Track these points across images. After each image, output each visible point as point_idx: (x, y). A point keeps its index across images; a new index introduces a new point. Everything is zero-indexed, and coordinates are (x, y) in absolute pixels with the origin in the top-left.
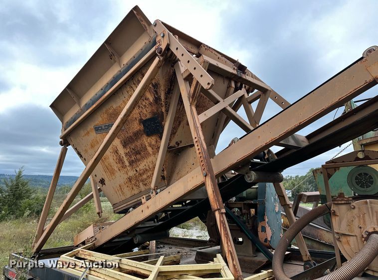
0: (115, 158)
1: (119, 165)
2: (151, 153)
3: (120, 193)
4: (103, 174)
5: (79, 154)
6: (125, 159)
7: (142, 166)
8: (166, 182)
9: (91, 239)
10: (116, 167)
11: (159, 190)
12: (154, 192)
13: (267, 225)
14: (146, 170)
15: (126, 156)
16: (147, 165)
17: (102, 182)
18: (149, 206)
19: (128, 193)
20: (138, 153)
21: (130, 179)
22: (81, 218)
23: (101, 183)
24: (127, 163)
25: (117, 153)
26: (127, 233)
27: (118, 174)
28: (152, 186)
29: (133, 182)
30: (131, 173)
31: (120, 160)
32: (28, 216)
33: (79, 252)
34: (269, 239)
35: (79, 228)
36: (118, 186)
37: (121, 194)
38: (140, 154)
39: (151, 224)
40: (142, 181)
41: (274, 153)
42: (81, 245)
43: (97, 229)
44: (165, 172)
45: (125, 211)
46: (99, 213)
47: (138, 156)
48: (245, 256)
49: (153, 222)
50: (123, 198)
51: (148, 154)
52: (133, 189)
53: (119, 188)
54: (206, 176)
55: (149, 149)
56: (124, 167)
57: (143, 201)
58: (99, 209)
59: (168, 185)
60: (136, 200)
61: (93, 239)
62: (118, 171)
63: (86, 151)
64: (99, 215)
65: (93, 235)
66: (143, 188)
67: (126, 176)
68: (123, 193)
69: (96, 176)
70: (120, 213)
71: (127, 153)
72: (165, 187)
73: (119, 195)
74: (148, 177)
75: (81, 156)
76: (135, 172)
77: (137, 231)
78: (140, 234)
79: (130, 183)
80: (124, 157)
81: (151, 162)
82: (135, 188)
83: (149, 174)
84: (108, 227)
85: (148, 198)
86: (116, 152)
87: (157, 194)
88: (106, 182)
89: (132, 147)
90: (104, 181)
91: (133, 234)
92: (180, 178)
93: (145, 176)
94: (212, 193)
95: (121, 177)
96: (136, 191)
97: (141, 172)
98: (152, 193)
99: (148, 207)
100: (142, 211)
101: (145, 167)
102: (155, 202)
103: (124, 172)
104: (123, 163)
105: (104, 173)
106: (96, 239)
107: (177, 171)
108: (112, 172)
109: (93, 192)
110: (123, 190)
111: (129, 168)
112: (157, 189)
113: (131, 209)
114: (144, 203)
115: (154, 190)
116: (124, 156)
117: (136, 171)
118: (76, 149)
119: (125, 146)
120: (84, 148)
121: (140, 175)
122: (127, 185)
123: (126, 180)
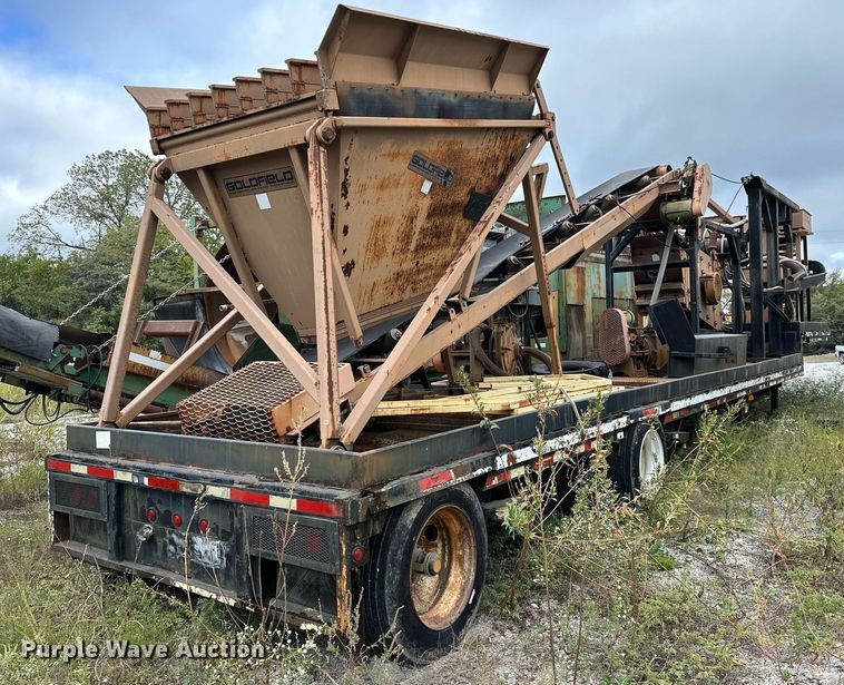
0: (401, 230)
1: (399, 245)
4: (359, 253)
5: (345, 186)
6: (416, 237)
7: (430, 258)
10: (392, 246)
14: (431, 267)
15: (420, 233)
17: (349, 267)
18: (460, 324)
20: (437, 235)
24: (412, 247)
25: (412, 222)
27: (386, 260)
30: (408, 266)
31: (407, 237)
38: (439, 237)
40: (414, 283)
47: (435, 241)
51: (447, 244)
52: (392, 294)
55: (454, 235)
56: (404, 250)
57: (453, 316)
62: (390, 254)
63: (363, 187)
67: (396, 269)
68: (371, 300)
69: (344, 251)
71: (424, 230)
73: (362, 303)
75: (345, 194)
76: (414, 265)
79: (394, 283)
80: (417, 234)
82: (396, 293)
83: (430, 274)
86: (412, 219)
88: (355, 271)
89: (438, 222)
90: (353, 267)
95: (387, 267)
97: (422, 268)
99: (459, 326)
100: (451, 332)
101: (432, 261)
102: (469, 319)
103: (397, 260)
104: (407, 243)
108: (378, 255)
111: (409, 255)
113: (393, 331)
114: (454, 320)
116: (417, 231)
117: (417, 264)
119: (429, 216)
120: (362, 181)
121: (419, 272)
122: (388, 285)
123: (392, 276)
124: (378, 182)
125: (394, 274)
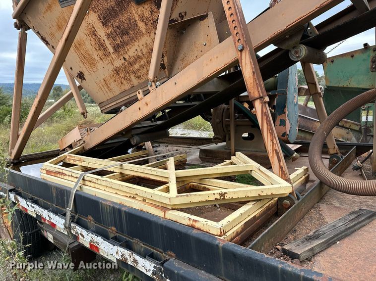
0: (93, 43)
1: (100, 53)
2: (144, 31)
3: (107, 89)
4: (80, 67)
5: (43, 39)
6: (107, 43)
7: (132, 51)
8: (167, 73)
9: (78, 143)
10: (95, 55)
11: (158, 83)
12: (153, 84)
13: (287, 118)
14: (139, 57)
15: (108, 38)
16: (139, 50)
17: (81, 76)
18: (148, 102)
19: (116, 89)
20: (125, 32)
21: (117, 71)
22: (64, 123)
23: (80, 78)
24: (111, 50)
25: (96, 35)
26: (122, 134)
27: (100, 65)
28: (151, 76)
29: (122, 75)
30: (118, 63)
31: (101, 46)
33: (66, 158)
34: (288, 133)
35: (64, 131)
36: (103, 81)
37: (108, 91)
38: (128, 33)
39: (149, 123)
40: (134, 72)
41: (314, 25)
42: (68, 149)
43: (84, 131)
44: (165, 59)
45: (116, 111)
46: (83, 114)
47: (126, 38)
48: (257, 151)
49: (150, 121)
50: (111, 96)
51: (140, 34)
52: (122, 83)
53: (103, 83)
54: (241, 51)
55: (141, 25)
56: (107, 54)
57: (140, 96)
58: (83, 110)
59: (170, 76)
60: (128, 97)
61: (82, 142)
62: (99, 60)
63: (52, 35)
64: (84, 116)
65: (80, 138)
66: (135, 82)
67: (111, 68)
68: (110, 90)
69: (71, 68)
70: (109, 113)
71: (109, 35)
72: (166, 79)
73: (105, 92)
74: (142, 66)
75: (47, 43)
76: (123, 61)
77: (134, 132)
78: (137, 134)
79: (117, 76)
80: (106, 40)
81: (145, 45)
82: (124, 82)
83: (142, 62)
84: (96, 128)
85: (147, 93)
86: (94, 33)
87: (157, 87)
88: (86, 76)
89: (116, 24)
90: (84, 75)
91: (130, 135)
92: (186, 65)
93: (137, 66)
94: (251, 75)
95: (104, 69)
96: (127, 86)
97: (131, 60)
98: (151, 86)
99: (147, 104)
100: (140, 109)
101: (136, 53)
102: (156, 97)
103: (107, 62)
104: (105, 49)
105: (82, 65)
106: (84, 141)
107: (181, 56)
108: (92, 63)
109: (72, 90)
110: (108, 85)
111: (113, 56)
112: (157, 81)
113: (123, 108)
114: (141, 99)
115: (153, 81)
116: (105, 38)
117: (125, 59)
118: (38, 33)
119: (105, 24)
120: (49, 31)
121: (131, 64)
122: (114, 79)
123: (112, 73)
124: (55, 27)
125: (113, 71)
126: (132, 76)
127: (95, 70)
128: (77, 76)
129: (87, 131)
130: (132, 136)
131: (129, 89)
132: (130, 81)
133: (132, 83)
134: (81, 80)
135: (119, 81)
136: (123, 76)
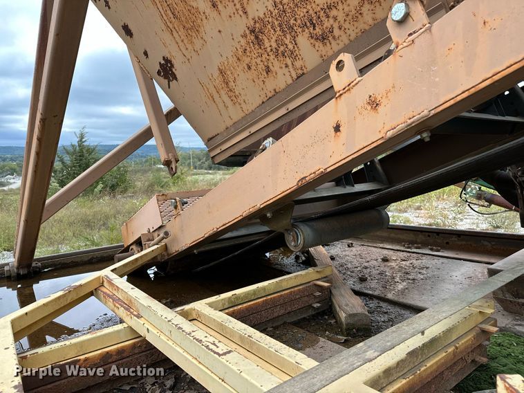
3: (226, 98)
9: (156, 234)
19: (252, 93)
21: (256, 34)
23: (166, 77)
26: (264, 218)
29: (270, 42)
32: (101, 191)
33: (102, 284)
36: (216, 74)
37: (229, 101)
43: (169, 205)
46: (167, 163)
50: (236, 114)
52: (268, 70)
53: (219, 81)
58: (168, 152)
61: (162, 234)
64: (170, 169)
65: (160, 224)
66: (310, 56)
67: (241, 26)
68: (234, 97)
69: (146, 54)
73: (221, 106)
77: (299, 211)
79: (256, 50)
82: (276, 65)
88: (179, 69)
90: (172, 66)
96: (282, 78)
99: (374, 103)
100: (337, 128)
105: (167, 36)
106: (167, 234)
110: (231, 84)
113: (268, 142)
114: (348, 88)
122: (247, 60)
123: (243, 41)
125: (244, 36)
126: (303, 40)
127: (198, 43)
128: (159, 73)
129: (176, 207)
130: (294, 226)
131: (288, 86)
132: (293, 55)
133: (298, 64)
134: (166, 81)
135: (261, 66)
136: (274, 45)
